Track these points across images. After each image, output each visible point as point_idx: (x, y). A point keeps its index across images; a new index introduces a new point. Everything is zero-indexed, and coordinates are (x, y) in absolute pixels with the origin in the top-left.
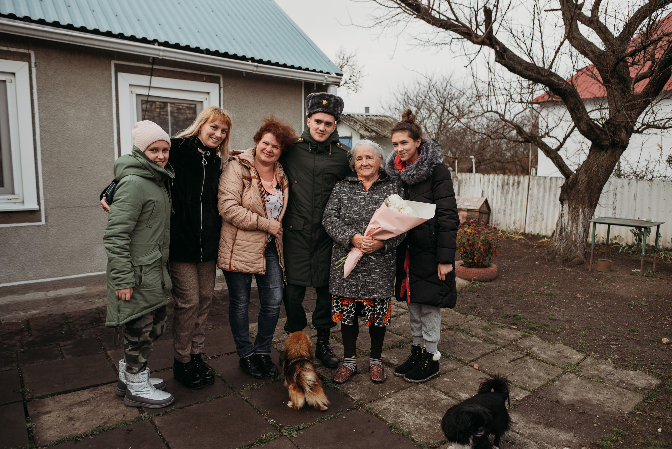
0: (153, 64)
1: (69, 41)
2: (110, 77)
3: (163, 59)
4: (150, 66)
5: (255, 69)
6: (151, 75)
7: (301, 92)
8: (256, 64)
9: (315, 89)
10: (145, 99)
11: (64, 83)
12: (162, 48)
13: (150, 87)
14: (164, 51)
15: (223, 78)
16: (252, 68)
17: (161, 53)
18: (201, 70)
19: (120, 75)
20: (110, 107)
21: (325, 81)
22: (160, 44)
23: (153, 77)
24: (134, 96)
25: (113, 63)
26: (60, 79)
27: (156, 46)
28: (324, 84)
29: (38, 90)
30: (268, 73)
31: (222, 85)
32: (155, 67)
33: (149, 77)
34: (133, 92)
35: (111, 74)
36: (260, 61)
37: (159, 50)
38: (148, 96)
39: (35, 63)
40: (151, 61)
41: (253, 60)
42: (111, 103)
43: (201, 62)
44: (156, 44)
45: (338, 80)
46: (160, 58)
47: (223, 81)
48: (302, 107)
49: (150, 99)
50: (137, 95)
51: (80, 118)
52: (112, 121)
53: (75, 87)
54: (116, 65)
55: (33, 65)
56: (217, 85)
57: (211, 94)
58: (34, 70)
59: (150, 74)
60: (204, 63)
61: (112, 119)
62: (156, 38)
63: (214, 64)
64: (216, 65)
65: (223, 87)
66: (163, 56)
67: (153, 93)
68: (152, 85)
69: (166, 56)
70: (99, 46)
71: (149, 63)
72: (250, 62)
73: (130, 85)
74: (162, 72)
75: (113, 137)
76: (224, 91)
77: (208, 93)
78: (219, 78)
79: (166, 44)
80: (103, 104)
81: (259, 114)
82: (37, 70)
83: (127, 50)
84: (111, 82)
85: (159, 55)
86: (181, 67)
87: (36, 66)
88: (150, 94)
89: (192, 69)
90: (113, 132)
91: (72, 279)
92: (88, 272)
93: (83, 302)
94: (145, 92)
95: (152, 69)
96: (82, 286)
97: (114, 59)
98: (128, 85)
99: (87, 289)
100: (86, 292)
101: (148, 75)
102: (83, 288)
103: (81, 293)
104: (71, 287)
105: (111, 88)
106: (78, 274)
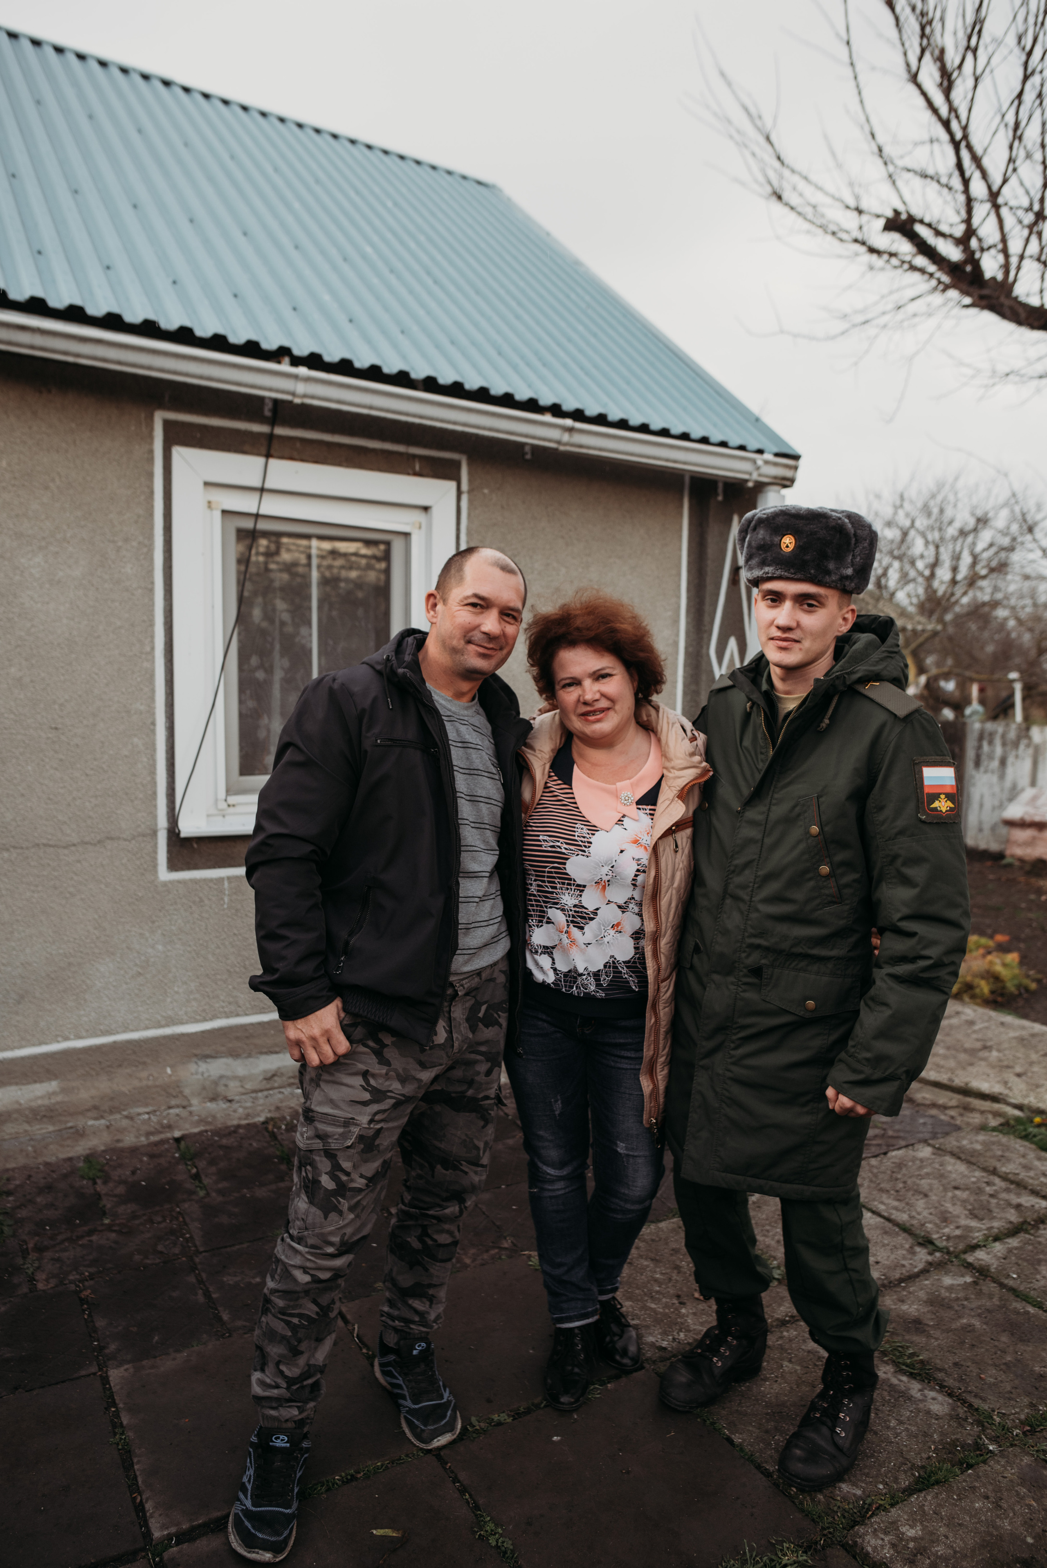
0: (273, 421)
1: (32, 347)
2: (151, 460)
3: (303, 405)
4: (264, 429)
5: (566, 437)
6: (268, 456)
7: (681, 506)
8: (569, 422)
9: (720, 498)
10: (248, 524)
11: (15, 478)
12: (303, 371)
13: (262, 490)
14: (308, 379)
15: (470, 465)
16: (555, 434)
17: (301, 388)
18: (409, 442)
19: (179, 453)
20: (145, 550)
21: (755, 476)
22: (296, 361)
23: (273, 462)
24: (218, 515)
25: (159, 418)
27: (285, 367)
28: (750, 484)
30: (600, 449)
31: (465, 486)
32: (280, 431)
33: (260, 461)
34: (213, 506)
35: (151, 452)
36: (578, 415)
37: (296, 377)
38: (257, 516)
40: (267, 413)
41: (556, 410)
42: (151, 537)
43: (415, 416)
44: (287, 360)
45: (788, 473)
46: (297, 401)
47: (470, 474)
48: (680, 549)
49: (262, 525)
50: (224, 512)
51: (59, 582)
52: (151, 591)
53: (47, 488)
54: (167, 425)
56: (453, 485)
57: (435, 511)
59: (264, 451)
60: (421, 417)
61: (153, 583)
62: (286, 343)
63: (449, 422)
64: (455, 423)
65: (470, 492)
66: (305, 396)
67: (272, 506)
68: (268, 485)
69: (313, 397)
70: (119, 363)
71: (261, 418)
72: (548, 418)
73: (207, 484)
74: (298, 445)
75: (152, 637)
76: (471, 502)
77: (426, 509)
78: (457, 465)
79: (314, 361)
80: (126, 540)
81: (563, 570)
83: (201, 377)
84: (151, 475)
85: (294, 394)
86: (352, 433)
88: (262, 512)
89: (383, 438)
90: (152, 624)
91: (23, 1059)
92: (67, 1039)
93: (51, 1128)
94: (247, 504)
95: (271, 437)
96: (50, 1080)
97: (162, 406)
98: (201, 485)
99: (63, 1090)
100: (59, 1098)
101: (258, 454)
102: (53, 1085)
103: (46, 1102)
104: (17, 1084)
105: (152, 493)
106: (40, 1044)
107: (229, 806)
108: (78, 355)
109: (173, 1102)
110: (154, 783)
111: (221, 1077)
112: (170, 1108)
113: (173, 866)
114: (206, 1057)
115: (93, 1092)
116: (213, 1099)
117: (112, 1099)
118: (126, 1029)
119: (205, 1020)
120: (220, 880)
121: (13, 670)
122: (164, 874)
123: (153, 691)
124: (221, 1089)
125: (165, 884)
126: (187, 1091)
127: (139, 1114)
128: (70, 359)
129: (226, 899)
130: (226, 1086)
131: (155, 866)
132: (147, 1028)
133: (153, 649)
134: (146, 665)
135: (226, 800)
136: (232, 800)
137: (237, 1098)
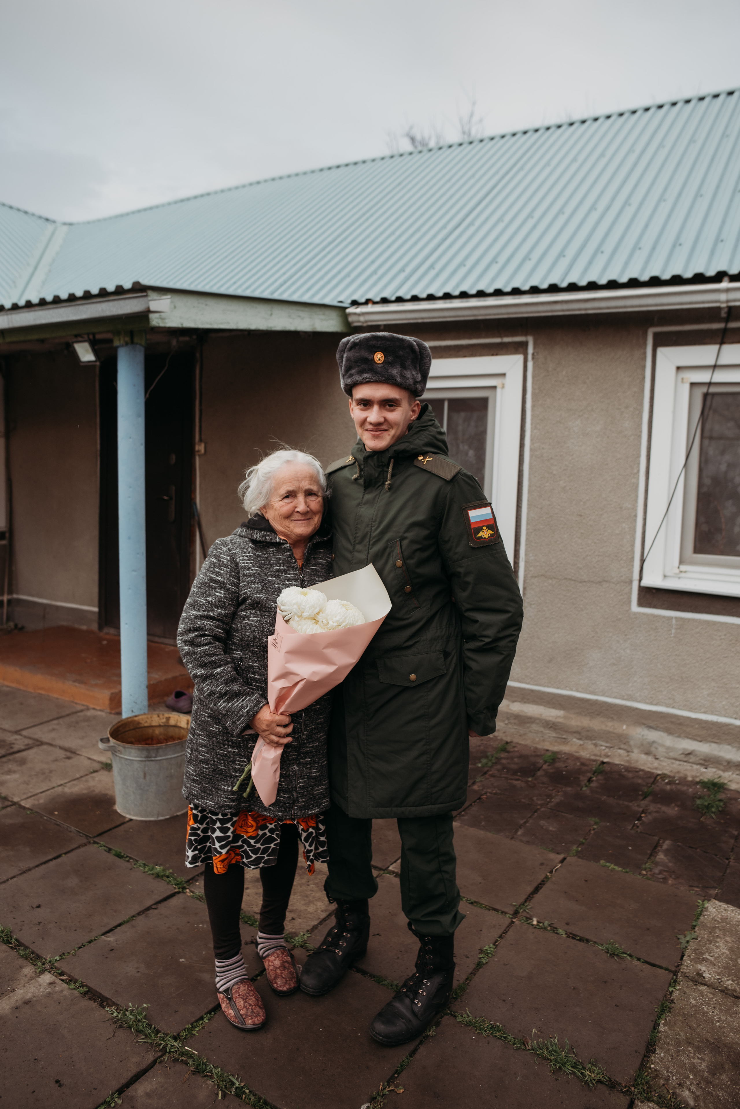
0: (727, 320)
2: (644, 358)
4: (722, 325)
6: (722, 343)
17: (723, 297)
19: (661, 351)
20: (637, 412)
23: (726, 348)
24: (687, 387)
25: (651, 332)
26: (564, 373)
29: (534, 394)
32: (732, 325)
33: (715, 348)
34: (685, 380)
35: (645, 353)
37: (726, 290)
38: (710, 384)
39: (533, 354)
40: (723, 315)
42: (641, 404)
44: (726, 279)
46: (723, 305)
49: (713, 390)
50: (692, 384)
51: (588, 434)
52: (640, 436)
53: (585, 383)
54: (656, 335)
55: (530, 357)
58: (530, 364)
59: (719, 340)
61: (641, 432)
66: (728, 301)
67: (719, 376)
68: (720, 363)
69: (733, 301)
71: (719, 320)
73: (678, 368)
75: (639, 464)
80: (627, 407)
82: (534, 363)
84: (644, 367)
87: (533, 358)
88: (713, 381)
90: (639, 456)
91: (549, 693)
92: (571, 690)
93: (554, 735)
94: (704, 377)
95: (725, 330)
96: (560, 709)
97: (652, 325)
98: (674, 369)
99: (565, 717)
100: (560, 720)
101: (715, 343)
102: (561, 713)
103: (553, 720)
104: (545, 706)
105: (644, 378)
106: (558, 688)
107: (681, 572)
108: (586, 309)
109: (622, 746)
110: (633, 552)
111: (654, 742)
112: (620, 749)
113: (641, 603)
114: (650, 727)
115: (579, 723)
116: (647, 753)
117: (588, 731)
118: (603, 695)
119: (651, 704)
120: (670, 618)
121: (561, 482)
122: (635, 608)
123: (637, 496)
124: (653, 749)
125: (635, 614)
126: (632, 743)
127: (602, 746)
128: (583, 312)
129: (673, 631)
130: (656, 748)
131: (630, 602)
132: (615, 698)
133: (638, 471)
134: (634, 480)
135: (679, 568)
136: (683, 568)
137: (662, 759)
